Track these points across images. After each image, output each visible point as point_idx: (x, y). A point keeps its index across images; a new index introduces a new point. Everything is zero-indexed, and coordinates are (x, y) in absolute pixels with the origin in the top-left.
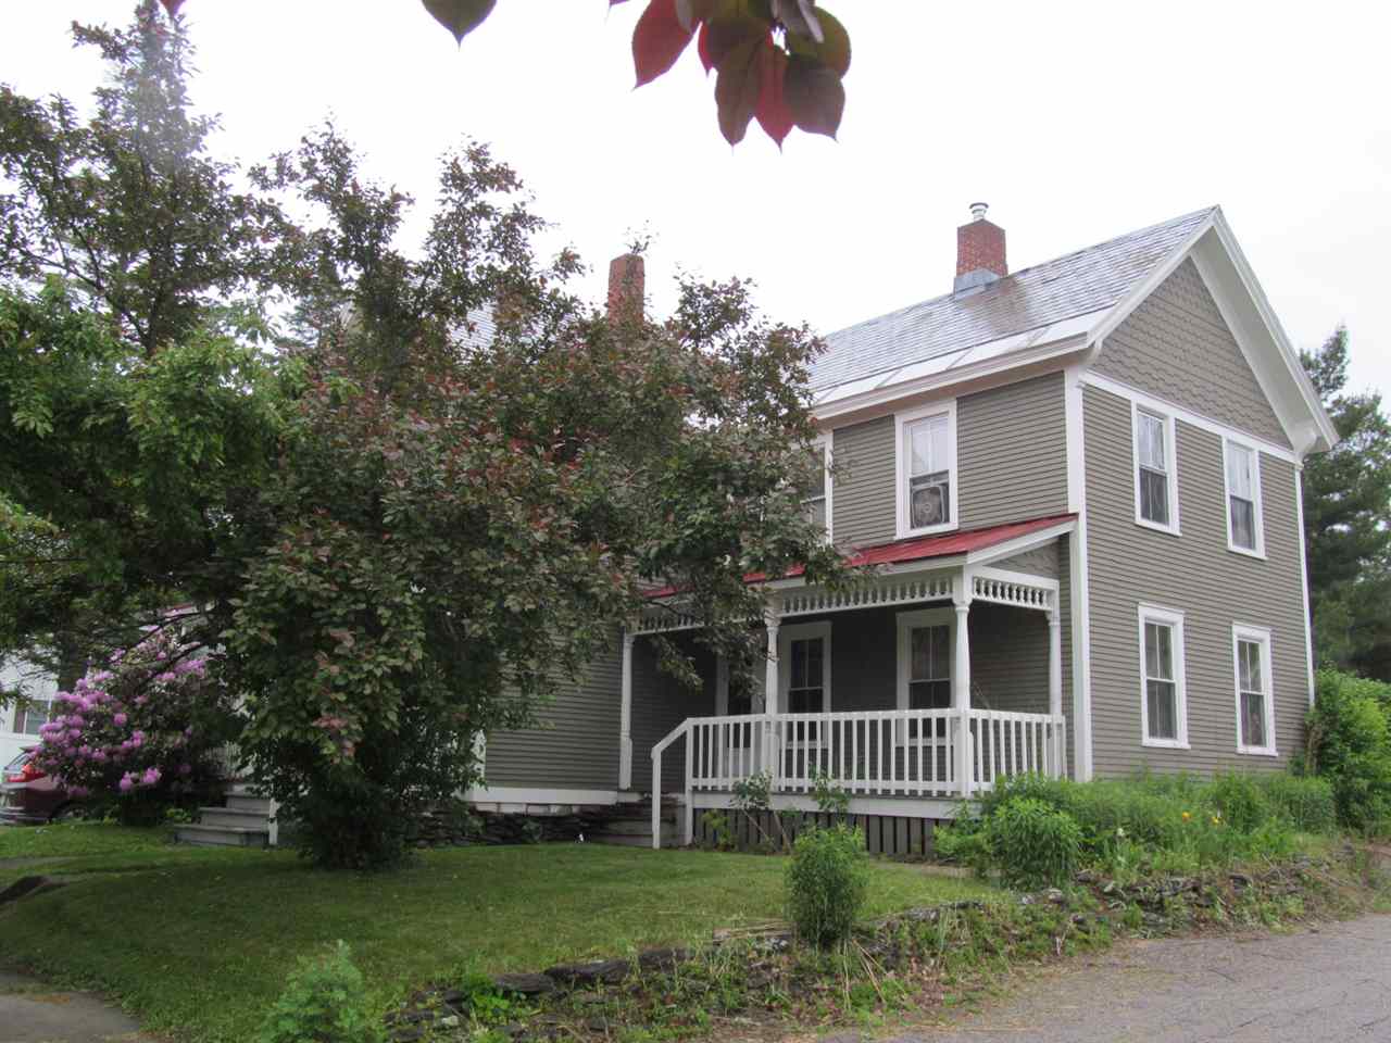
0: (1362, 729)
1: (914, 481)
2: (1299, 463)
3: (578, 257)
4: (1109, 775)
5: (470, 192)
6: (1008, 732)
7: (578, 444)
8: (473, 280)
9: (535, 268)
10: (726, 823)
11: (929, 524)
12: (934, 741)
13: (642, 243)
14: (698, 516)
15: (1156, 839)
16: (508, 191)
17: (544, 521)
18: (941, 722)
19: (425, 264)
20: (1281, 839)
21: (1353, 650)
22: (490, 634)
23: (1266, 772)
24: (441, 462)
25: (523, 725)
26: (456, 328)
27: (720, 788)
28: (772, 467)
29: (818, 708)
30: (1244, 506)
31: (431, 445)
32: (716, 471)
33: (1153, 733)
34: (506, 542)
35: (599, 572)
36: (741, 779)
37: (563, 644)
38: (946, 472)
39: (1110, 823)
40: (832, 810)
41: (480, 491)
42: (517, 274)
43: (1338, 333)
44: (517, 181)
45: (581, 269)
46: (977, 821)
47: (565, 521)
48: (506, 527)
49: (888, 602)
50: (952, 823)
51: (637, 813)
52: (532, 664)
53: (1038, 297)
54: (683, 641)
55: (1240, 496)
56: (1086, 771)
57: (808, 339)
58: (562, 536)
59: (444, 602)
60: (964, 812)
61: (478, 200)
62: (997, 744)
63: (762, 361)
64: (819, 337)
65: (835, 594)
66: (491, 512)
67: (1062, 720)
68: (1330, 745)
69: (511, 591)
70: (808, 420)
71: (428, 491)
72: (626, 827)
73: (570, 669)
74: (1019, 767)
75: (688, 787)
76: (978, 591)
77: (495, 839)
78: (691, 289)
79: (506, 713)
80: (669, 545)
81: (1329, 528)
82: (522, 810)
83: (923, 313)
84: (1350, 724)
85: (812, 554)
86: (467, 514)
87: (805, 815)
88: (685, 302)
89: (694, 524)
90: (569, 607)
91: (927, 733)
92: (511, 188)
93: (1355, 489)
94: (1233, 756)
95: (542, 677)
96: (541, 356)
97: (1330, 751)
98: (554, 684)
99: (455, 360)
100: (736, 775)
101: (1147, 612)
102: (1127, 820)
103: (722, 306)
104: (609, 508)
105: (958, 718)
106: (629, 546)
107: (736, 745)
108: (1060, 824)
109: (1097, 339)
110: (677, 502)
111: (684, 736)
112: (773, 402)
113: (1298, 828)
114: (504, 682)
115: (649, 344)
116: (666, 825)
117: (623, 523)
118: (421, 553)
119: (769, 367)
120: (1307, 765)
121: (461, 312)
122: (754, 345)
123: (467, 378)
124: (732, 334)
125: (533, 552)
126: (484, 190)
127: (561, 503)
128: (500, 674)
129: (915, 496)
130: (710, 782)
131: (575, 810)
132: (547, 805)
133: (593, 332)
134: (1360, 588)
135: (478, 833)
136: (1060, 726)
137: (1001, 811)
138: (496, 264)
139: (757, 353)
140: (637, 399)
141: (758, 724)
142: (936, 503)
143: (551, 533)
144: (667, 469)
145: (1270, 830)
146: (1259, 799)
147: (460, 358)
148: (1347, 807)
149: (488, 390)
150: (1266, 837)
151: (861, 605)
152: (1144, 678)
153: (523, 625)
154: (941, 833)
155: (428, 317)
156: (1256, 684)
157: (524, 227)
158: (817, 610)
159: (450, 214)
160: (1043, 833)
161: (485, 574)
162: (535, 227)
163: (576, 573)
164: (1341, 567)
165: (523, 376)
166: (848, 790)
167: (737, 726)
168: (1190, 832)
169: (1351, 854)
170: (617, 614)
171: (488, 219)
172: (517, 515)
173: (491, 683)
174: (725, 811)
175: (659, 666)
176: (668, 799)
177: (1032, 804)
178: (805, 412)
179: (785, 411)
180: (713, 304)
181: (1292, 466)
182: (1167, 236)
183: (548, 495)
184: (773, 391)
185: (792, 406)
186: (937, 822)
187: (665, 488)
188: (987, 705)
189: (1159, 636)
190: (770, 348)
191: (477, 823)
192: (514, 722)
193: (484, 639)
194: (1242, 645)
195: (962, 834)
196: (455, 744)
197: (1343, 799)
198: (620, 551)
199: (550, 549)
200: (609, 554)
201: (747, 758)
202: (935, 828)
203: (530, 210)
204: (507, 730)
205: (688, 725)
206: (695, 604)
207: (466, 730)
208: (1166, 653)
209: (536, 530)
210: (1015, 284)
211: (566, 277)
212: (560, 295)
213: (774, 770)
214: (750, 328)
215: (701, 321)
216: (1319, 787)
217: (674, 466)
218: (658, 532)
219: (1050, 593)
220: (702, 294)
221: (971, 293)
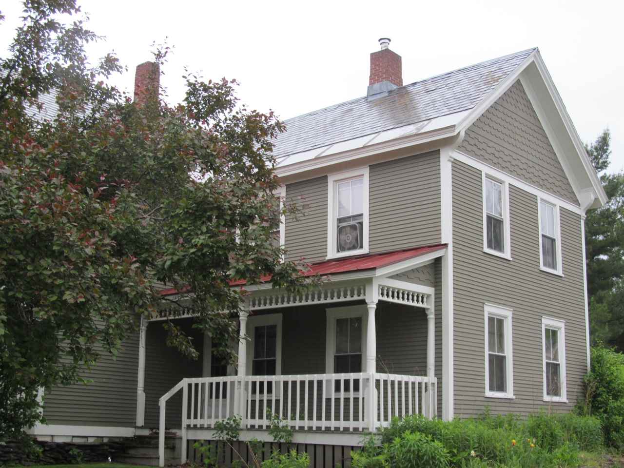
0: (619, 385)
1: (340, 220)
2: (583, 215)
3: (117, 60)
4: (465, 416)
5: (43, 12)
6: (400, 388)
7: (116, 187)
8: (44, 73)
9: (88, 66)
10: (209, 450)
11: (349, 249)
12: (352, 395)
13: (163, 52)
14: (200, 240)
15: (494, 457)
16: (70, 13)
17: (93, 240)
18: (356, 382)
19: (10, 61)
20: (572, 456)
21: (610, 335)
22: (52, 319)
23: (562, 413)
24: (19, 197)
25: (72, 382)
26: (30, 106)
27: (206, 426)
28: (251, 207)
29: (273, 373)
30: (550, 241)
31: (12, 185)
32: (211, 209)
33: (491, 389)
34: (65, 254)
35: (129, 277)
36: (220, 421)
37: (103, 327)
38: (361, 215)
39: (466, 448)
40: (282, 441)
41: (48, 219)
42: (74, 71)
43: (605, 134)
44: (77, 7)
45: (119, 69)
46: (379, 447)
47: (107, 241)
48: (65, 243)
49: (322, 301)
50: (363, 449)
51: (149, 443)
52: (82, 340)
53: (422, 101)
54: (185, 325)
55: (547, 235)
56: (449, 415)
57: (273, 122)
58: (104, 251)
59: (20, 296)
60: (371, 441)
61: (50, 18)
62: (393, 397)
63: (242, 136)
64: (280, 121)
65: (292, 295)
66: (55, 233)
67: (435, 380)
68: (600, 395)
69: (68, 289)
70: (272, 176)
71: (11, 217)
72: (141, 452)
73: (108, 344)
74: (407, 412)
75: (184, 424)
76: (382, 294)
77: (49, 460)
78: (194, 85)
79: (60, 374)
80: (179, 260)
81: (596, 257)
82: (68, 440)
83: (347, 108)
84: (611, 381)
85: (277, 268)
86: (38, 234)
87: (264, 444)
88: (189, 94)
89: (196, 245)
90: (108, 301)
91: (347, 389)
92: (73, 11)
93: (612, 233)
94: (542, 403)
95: (88, 350)
96: (90, 127)
97: (599, 399)
98: (97, 355)
99: (28, 128)
100: (217, 417)
101: (490, 309)
102: (477, 445)
103: (215, 97)
104: (136, 232)
105: (368, 380)
106: (150, 259)
107: (217, 397)
108: (436, 449)
109: (461, 130)
110: (185, 230)
111: (181, 391)
112: (248, 164)
113: (582, 449)
114: (60, 353)
115: (167, 121)
116: (168, 451)
117: (146, 243)
118: (4, 260)
119: (246, 139)
120: (585, 409)
121: (35, 95)
122: (237, 125)
123: (38, 139)
124: (221, 116)
125: (84, 262)
126: (54, 12)
127: (104, 229)
128: (58, 347)
129: (340, 231)
130: (199, 422)
131: (105, 440)
132: (86, 437)
133: (126, 112)
134: (614, 295)
135: (38, 456)
136: (433, 384)
137: (397, 441)
138: (61, 62)
139: (238, 130)
140: (158, 158)
141: (233, 383)
142: (355, 235)
143: (97, 249)
144: (177, 206)
145: (564, 451)
146: (558, 431)
147: (32, 127)
148: (609, 434)
149: (54, 149)
150: (562, 455)
151: (310, 302)
152: (487, 353)
153: (76, 313)
154: (355, 456)
155: (11, 98)
156: (556, 357)
157: (81, 38)
158: (274, 306)
159: (29, 27)
160: (424, 456)
161: (50, 277)
162: (89, 38)
163: (114, 277)
164: (603, 282)
165: (77, 140)
166: (293, 427)
167: (218, 384)
168: (516, 452)
169: (612, 464)
170: (141, 307)
171: (56, 32)
172: (73, 236)
173: (52, 353)
174: (209, 442)
175: (168, 343)
176: (169, 433)
177: (417, 436)
178: (270, 171)
179: (256, 170)
180: (209, 96)
181: (579, 216)
182: (506, 65)
183: (95, 222)
184: (248, 156)
185: (261, 167)
186: (352, 448)
187: (176, 220)
188: (387, 370)
189: (497, 324)
190: (247, 127)
191: (39, 450)
192: (66, 380)
193: (46, 322)
194: (547, 331)
195: (369, 456)
196: (24, 395)
197: (607, 429)
198: (144, 263)
199: (97, 260)
200: (137, 265)
201: (224, 406)
202: (351, 452)
203: (85, 27)
204: (61, 385)
205: (184, 383)
206: (194, 301)
207: (31, 385)
208: (501, 336)
209: (87, 247)
210: (408, 93)
211: (109, 73)
212: (104, 86)
213: (243, 413)
214: (234, 113)
215: (201, 107)
216: (593, 422)
217: (183, 205)
218: (171, 250)
219: (429, 296)
220: (202, 88)
221: (379, 97)
